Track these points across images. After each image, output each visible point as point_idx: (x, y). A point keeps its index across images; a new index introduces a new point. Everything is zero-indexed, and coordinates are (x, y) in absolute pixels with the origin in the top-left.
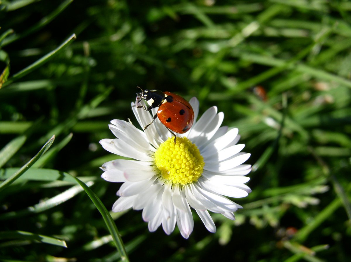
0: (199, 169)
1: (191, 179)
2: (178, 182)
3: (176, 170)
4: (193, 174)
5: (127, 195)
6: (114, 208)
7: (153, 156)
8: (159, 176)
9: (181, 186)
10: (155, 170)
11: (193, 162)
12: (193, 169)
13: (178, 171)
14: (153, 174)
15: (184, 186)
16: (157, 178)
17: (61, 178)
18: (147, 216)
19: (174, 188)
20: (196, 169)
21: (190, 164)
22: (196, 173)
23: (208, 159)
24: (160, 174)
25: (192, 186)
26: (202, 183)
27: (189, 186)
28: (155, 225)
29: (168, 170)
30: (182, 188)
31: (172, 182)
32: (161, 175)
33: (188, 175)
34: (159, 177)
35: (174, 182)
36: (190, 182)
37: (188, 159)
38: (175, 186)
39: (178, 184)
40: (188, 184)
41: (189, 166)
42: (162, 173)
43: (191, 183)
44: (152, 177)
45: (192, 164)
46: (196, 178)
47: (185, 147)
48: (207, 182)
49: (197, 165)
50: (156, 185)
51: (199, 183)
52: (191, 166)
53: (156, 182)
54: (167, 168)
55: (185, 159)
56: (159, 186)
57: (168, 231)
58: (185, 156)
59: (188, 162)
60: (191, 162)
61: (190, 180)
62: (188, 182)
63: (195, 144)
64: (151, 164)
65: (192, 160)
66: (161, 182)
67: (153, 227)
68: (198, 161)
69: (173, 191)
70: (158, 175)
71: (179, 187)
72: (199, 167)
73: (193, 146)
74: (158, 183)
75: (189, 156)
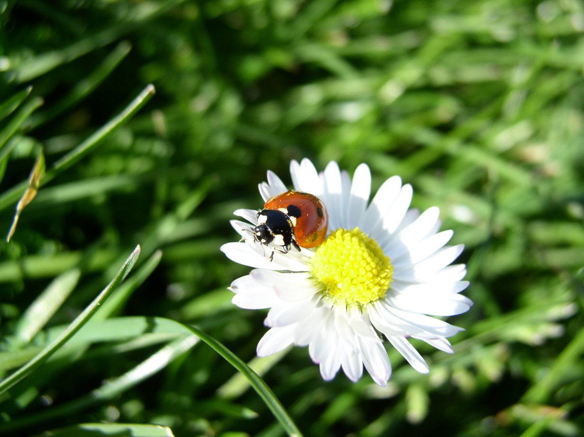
0: (386, 276)
1: (376, 293)
2: (355, 300)
3: (352, 280)
4: (379, 284)
5: (281, 324)
6: (259, 349)
7: (310, 263)
8: (324, 294)
9: (361, 307)
10: (316, 285)
11: (376, 264)
12: (378, 276)
13: (354, 282)
14: (315, 290)
15: (364, 307)
16: (320, 297)
17: (150, 329)
18: (317, 354)
19: (349, 310)
20: (383, 275)
21: (372, 269)
22: (383, 281)
23: (396, 261)
24: (325, 290)
25: (378, 304)
26: (392, 299)
27: (373, 305)
28: (331, 370)
29: (337, 282)
30: (363, 309)
31: (347, 302)
32: (327, 292)
33: (371, 285)
34: (324, 296)
35: (349, 301)
36: (375, 297)
37: (369, 259)
38: (351, 307)
39: (356, 303)
40: (371, 302)
41: (371, 271)
42: (328, 288)
43: (376, 301)
44: (313, 296)
45: (376, 268)
46: (384, 290)
47: (360, 243)
48: (398, 297)
49: (382, 270)
50: (320, 309)
51: (386, 300)
52: (375, 271)
53: (320, 304)
54: (337, 278)
55: (363, 260)
56: (326, 310)
57: (353, 377)
58: (362, 256)
59: (368, 265)
60: (373, 265)
61: (374, 296)
62: (372, 300)
63: (373, 238)
64: (307, 275)
65: (375, 262)
66: (328, 302)
67: (328, 373)
68: (383, 264)
69: (349, 315)
70: (322, 292)
71: (359, 308)
72: (387, 272)
73: (371, 242)
74: (324, 305)
75: (370, 255)
